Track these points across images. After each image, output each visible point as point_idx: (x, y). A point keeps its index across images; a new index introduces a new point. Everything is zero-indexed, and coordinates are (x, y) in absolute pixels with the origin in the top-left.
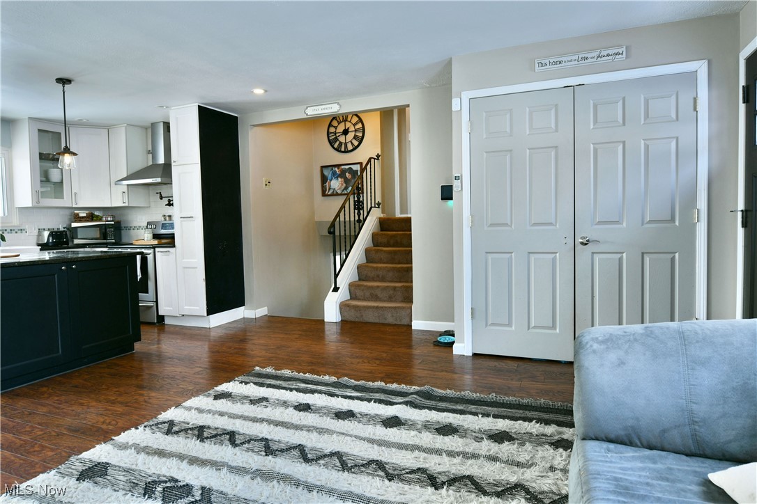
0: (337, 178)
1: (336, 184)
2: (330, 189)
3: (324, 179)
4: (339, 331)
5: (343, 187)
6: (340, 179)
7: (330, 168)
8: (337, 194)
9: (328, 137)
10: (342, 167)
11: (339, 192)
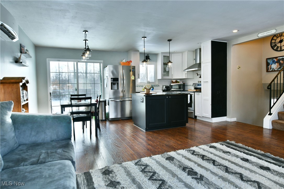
0: (275, 63)
1: (274, 66)
2: (271, 69)
3: (268, 64)
4: (271, 133)
5: (278, 67)
6: (276, 64)
7: (271, 59)
8: (275, 71)
9: (271, 45)
10: (278, 58)
11: (276, 70)
